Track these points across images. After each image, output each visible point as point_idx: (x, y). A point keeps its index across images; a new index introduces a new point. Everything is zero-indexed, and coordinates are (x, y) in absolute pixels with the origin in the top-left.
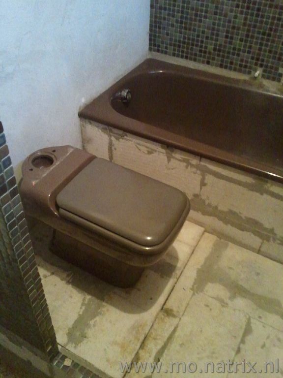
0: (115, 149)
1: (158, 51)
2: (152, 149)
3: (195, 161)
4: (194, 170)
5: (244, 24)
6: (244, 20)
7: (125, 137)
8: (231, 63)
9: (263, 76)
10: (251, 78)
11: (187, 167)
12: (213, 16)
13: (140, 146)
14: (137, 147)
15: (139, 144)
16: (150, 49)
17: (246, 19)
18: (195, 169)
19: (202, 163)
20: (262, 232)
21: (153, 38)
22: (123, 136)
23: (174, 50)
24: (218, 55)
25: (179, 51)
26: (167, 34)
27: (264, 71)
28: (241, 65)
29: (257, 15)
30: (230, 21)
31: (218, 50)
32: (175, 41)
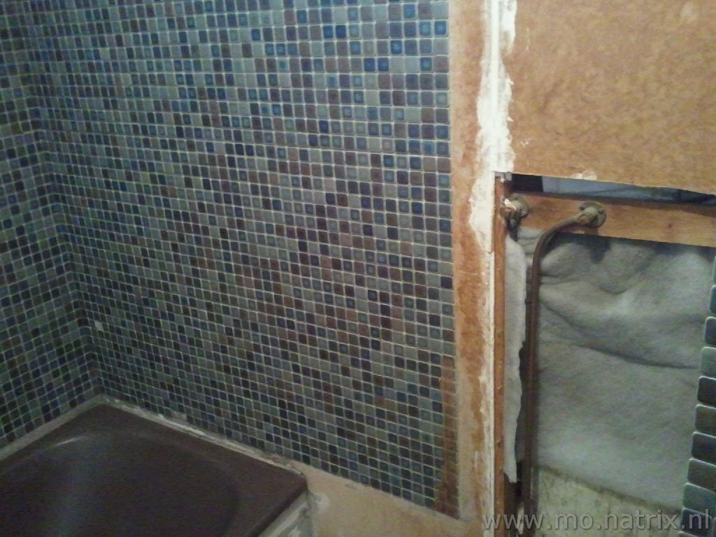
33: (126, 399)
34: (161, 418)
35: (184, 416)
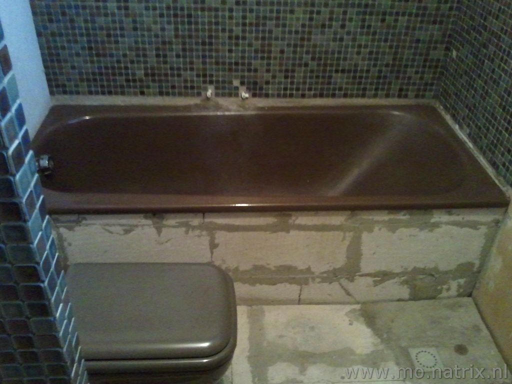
0: (70, 245)
1: (65, 92)
2: (131, 226)
3: (196, 221)
4: (197, 232)
5: (177, 36)
6: (175, 31)
7: (84, 222)
8: (173, 87)
9: (217, 95)
10: (203, 101)
11: (187, 232)
12: (133, 33)
13: (110, 226)
14: (106, 230)
15: (108, 225)
16: (52, 93)
17: (176, 29)
18: (199, 231)
19: (207, 220)
20: (298, 277)
21: (52, 77)
22: (80, 222)
23: (89, 86)
24: (154, 81)
25: (96, 86)
26: (73, 67)
27: (217, 88)
28: (186, 87)
29: (190, 23)
30: (157, 36)
31: (151, 74)
32: (87, 74)
33: (446, 108)
34: (456, 127)
35: (468, 131)
